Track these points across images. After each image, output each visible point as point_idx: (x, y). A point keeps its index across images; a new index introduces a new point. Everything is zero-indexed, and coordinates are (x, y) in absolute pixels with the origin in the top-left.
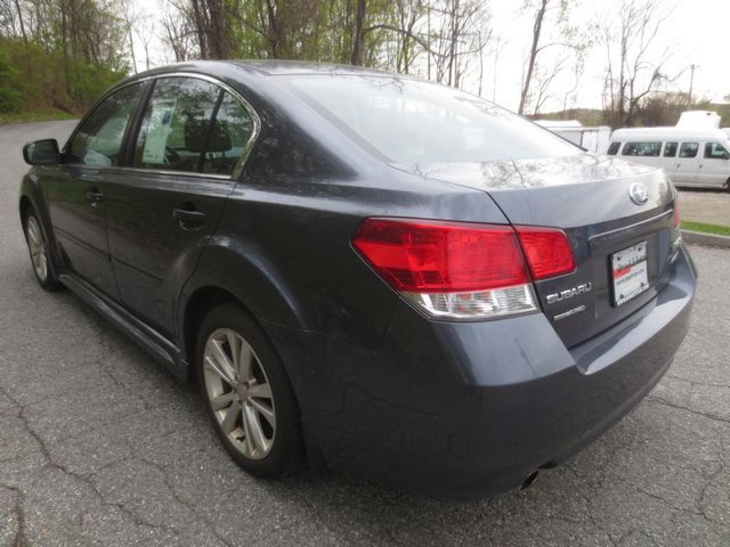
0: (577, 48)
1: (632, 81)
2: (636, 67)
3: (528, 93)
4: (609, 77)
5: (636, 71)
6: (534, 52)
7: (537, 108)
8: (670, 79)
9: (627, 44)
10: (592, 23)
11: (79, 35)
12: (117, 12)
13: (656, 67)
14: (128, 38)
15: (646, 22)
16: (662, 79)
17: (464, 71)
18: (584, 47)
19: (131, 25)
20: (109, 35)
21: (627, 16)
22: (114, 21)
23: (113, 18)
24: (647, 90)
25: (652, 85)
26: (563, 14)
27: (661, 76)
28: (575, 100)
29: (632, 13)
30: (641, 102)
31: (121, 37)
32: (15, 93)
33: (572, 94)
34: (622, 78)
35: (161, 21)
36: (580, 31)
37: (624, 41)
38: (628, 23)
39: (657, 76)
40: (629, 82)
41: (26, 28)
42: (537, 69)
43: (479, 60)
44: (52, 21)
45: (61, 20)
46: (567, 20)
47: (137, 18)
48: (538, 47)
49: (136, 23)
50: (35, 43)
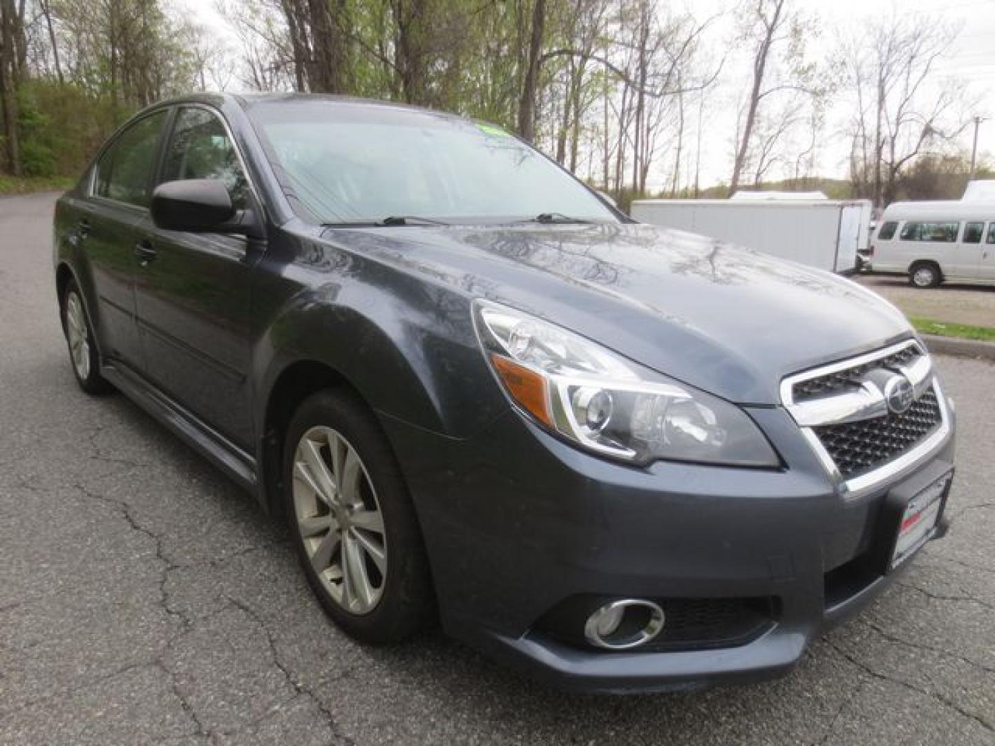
0: (815, 93)
1: (893, 138)
2: (898, 119)
3: (747, 154)
4: (861, 133)
5: (898, 124)
6: (755, 98)
7: (758, 175)
8: (948, 135)
9: (887, 88)
10: (837, 59)
11: (134, 74)
12: (184, 45)
13: (928, 120)
14: (199, 80)
15: (912, 58)
16: (936, 136)
17: (656, 125)
18: (823, 92)
19: (203, 62)
20: (174, 74)
21: (885, 49)
22: (181, 56)
23: (179, 51)
24: (914, 150)
25: (922, 144)
26: (795, 46)
27: (936, 132)
28: (811, 166)
29: (893, 44)
30: (904, 168)
31: (190, 78)
32: (43, 150)
33: (808, 156)
34: (879, 134)
35: (244, 57)
36: (819, 70)
37: (882, 83)
38: (888, 59)
39: (928, 131)
40: (889, 140)
41: (62, 66)
42: (759, 122)
43: (678, 109)
44: (97, 55)
45: (110, 56)
46: (801, 55)
47: (212, 53)
48: (761, 92)
49: (210, 59)
50: (74, 84)
